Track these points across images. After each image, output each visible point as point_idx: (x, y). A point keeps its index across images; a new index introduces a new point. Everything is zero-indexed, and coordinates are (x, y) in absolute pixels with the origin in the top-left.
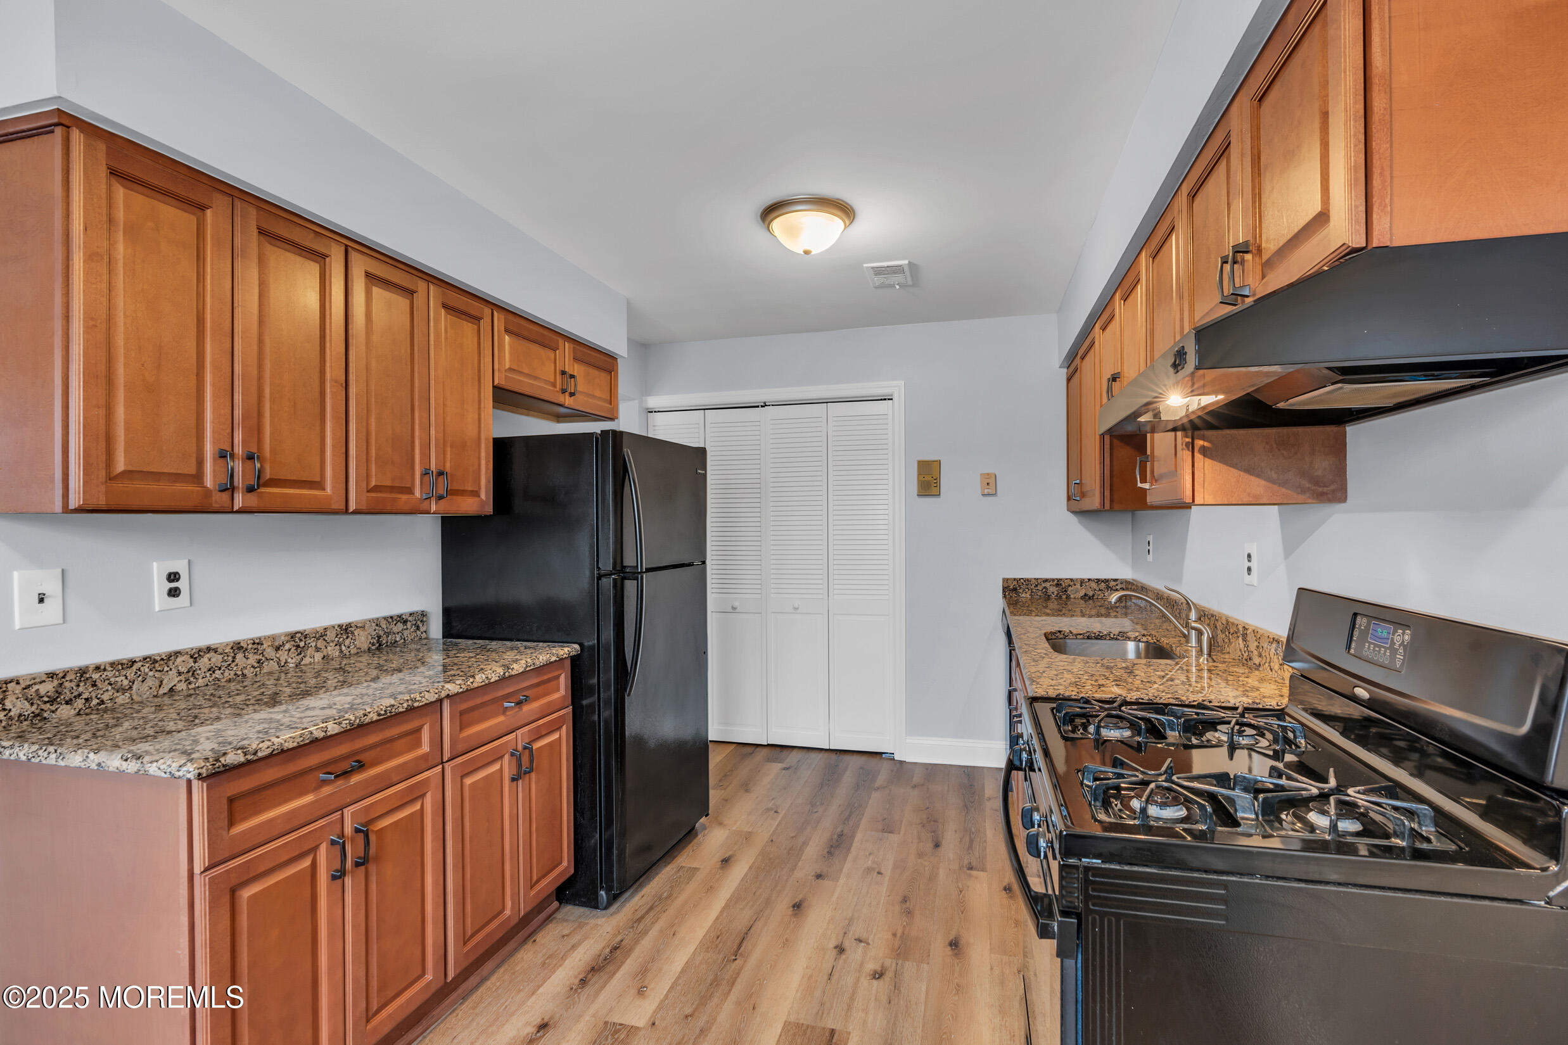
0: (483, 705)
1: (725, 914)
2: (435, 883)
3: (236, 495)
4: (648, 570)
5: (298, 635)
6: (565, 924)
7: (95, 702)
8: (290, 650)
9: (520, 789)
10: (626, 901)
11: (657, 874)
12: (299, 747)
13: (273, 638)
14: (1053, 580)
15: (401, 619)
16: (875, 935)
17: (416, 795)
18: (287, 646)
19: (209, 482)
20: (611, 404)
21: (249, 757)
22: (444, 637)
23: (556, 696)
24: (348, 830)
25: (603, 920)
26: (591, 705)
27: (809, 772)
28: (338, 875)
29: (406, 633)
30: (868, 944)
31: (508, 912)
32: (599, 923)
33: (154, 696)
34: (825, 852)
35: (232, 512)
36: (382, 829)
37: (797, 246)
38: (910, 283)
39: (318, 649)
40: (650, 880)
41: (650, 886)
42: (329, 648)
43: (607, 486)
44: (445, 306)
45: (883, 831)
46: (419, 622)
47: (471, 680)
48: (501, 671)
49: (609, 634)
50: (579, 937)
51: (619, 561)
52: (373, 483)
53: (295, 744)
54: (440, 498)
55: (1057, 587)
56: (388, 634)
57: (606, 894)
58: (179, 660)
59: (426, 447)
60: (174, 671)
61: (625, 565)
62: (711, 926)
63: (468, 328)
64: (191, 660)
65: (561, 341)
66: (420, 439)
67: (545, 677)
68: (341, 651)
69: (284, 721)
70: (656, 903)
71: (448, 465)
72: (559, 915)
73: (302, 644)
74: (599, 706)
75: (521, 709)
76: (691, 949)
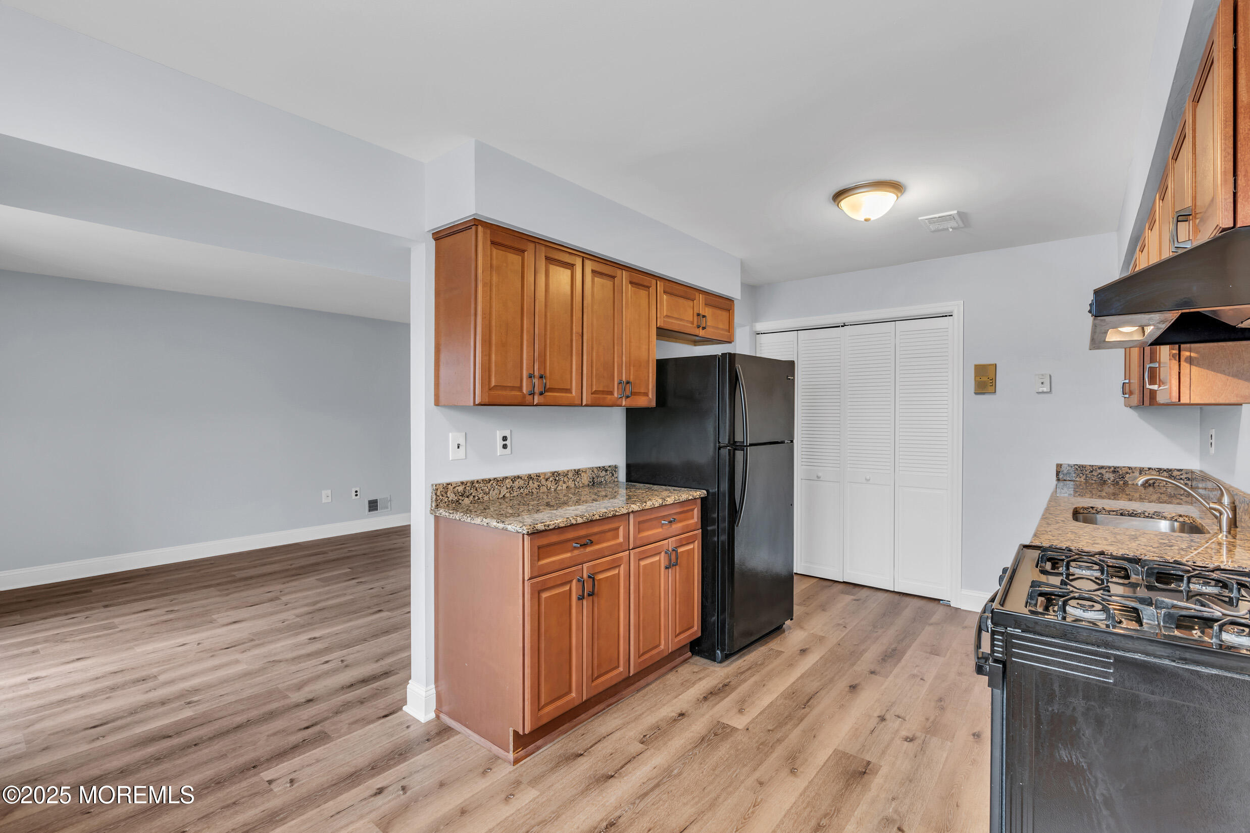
0: (651, 520)
1: (800, 681)
2: (625, 618)
3: (535, 397)
4: (751, 445)
5: (556, 473)
6: (695, 666)
7: (477, 498)
8: (552, 481)
9: (670, 575)
10: (734, 661)
11: (755, 650)
12: (566, 527)
13: (545, 474)
14: (1110, 467)
15: (604, 469)
16: (911, 716)
17: (615, 565)
18: (551, 479)
19: (525, 390)
20: (729, 332)
21: (546, 528)
22: (627, 482)
23: (691, 521)
24: (585, 576)
25: (719, 668)
26: (713, 531)
27: (875, 605)
28: (581, 598)
29: (607, 477)
30: (905, 720)
31: (662, 647)
32: (716, 670)
33: (498, 498)
34: (880, 659)
35: (534, 405)
36: (600, 579)
37: (860, 217)
38: (961, 225)
39: (564, 482)
40: (750, 652)
41: (749, 656)
42: (569, 482)
43: (725, 389)
44: (631, 283)
45: (931, 653)
46: (613, 472)
47: (645, 504)
48: (660, 501)
49: (725, 486)
50: (703, 675)
51: (732, 438)
52: (594, 390)
53: (564, 525)
54: (628, 397)
55: (1113, 473)
56: (598, 477)
57: (721, 653)
58: (507, 481)
59: (620, 367)
60: (505, 487)
61: (736, 440)
62: (789, 686)
63: (643, 293)
64: (512, 482)
65: (697, 294)
66: (618, 363)
67: (685, 509)
68: (575, 485)
69: (557, 514)
70: (753, 667)
71: (632, 377)
72: (691, 661)
73: (557, 479)
74: (718, 531)
75: (671, 526)
76: (775, 696)
